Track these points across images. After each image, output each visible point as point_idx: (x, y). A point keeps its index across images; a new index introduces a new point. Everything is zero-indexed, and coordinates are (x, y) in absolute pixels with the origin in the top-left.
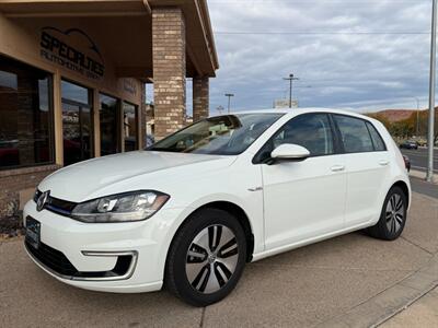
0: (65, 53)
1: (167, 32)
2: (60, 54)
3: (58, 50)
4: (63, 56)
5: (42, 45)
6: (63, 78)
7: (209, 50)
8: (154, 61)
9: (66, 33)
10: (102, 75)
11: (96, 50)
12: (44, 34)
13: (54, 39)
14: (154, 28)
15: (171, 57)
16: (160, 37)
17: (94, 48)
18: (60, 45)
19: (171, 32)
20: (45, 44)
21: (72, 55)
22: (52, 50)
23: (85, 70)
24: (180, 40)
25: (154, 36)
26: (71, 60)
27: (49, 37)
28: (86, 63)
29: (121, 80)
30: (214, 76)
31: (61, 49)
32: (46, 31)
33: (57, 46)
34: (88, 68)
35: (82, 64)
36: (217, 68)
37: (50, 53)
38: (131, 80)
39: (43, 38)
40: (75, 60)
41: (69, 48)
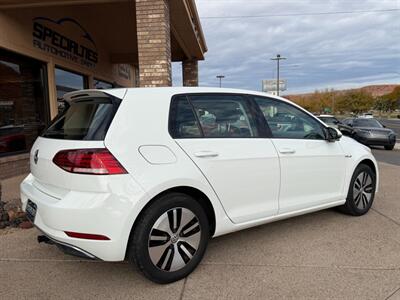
0: (59, 43)
1: (151, 16)
2: (53, 43)
3: (50, 39)
4: (57, 45)
5: (34, 35)
6: (57, 67)
7: (196, 33)
8: (139, 46)
9: (59, 23)
10: (96, 62)
11: (90, 39)
12: (36, 24)
13: (46, 29)
14: (138, 13)
15: (155, 41)
16: (145, 21)
17: (87, 36)
18: (53, 35)
19: (155, 16)
20: (38, 33)
21: (65, 44)
22: (44, 39)
23: (79, 59)
24: (164, 24)
25: (138, 21)
26: (64, 48)
27: (41, 26)
28: (80, 52)
29: (116, 66)
30: (203, 59)
31: (54, 39)
32: (38, 21)
33: (50, 36)
34: (82, 56)
35: (76, 52)
36: (205, 51)
37: (43, 43)
38: (125, 66)
39: (35, 29)
40: (68, 48)
41: (62, 37)
